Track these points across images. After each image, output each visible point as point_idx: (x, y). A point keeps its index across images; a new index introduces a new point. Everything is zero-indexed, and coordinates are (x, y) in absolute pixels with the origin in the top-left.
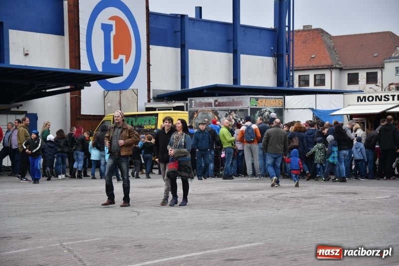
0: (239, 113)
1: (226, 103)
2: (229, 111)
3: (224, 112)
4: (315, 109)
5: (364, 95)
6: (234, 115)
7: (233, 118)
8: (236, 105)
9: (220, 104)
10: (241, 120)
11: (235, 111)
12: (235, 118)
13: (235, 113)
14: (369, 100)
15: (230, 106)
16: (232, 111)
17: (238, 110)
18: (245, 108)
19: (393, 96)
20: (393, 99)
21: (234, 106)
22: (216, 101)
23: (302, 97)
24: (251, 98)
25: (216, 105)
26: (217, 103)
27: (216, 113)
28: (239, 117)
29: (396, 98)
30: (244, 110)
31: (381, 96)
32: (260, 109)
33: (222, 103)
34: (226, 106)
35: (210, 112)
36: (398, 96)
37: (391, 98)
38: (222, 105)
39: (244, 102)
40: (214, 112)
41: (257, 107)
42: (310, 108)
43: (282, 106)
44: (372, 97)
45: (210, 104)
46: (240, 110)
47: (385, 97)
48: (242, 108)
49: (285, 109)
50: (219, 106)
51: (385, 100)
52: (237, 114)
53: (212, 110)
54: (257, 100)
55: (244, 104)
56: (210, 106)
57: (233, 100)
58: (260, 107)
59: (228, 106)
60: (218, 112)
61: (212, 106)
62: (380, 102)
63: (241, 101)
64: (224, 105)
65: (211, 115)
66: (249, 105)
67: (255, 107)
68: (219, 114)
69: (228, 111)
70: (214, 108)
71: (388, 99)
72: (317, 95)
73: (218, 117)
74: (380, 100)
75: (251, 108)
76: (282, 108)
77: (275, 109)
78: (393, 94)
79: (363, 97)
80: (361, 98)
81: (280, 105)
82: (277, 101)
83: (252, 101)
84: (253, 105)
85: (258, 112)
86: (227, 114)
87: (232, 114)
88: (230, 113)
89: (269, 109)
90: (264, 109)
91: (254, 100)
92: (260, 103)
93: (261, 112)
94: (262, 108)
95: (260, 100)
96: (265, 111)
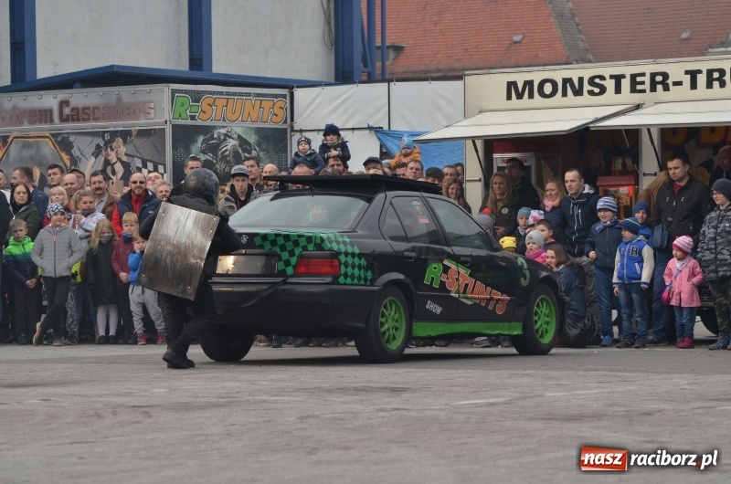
0: (137, 141)
1: (96, 108)
2: (107, 137)
3: (90, 139)
4: (386, 128)
5: (528, 77)
6: (123, 149)
7: (119, 159)
8: (129, 117)
9: (77, 115)
10: (145, 166)
11: (125, 135)
12: (125, 159)
13: (125, 142)
14: (541, 92)
15: (109, 119)
16: (114, 134)
17: (134, 133)
18: (156, 124)
19: (618, 79)
20: (618, 90)
21: (121, 119)
22: (64, 103)
23: (346, 92)
24: (174, 92)
25: (65, 117)
26: (67, 111)
27: (64, 144)
28: (138, 155)
29: (626, 83)
30: (151, 130)
31: (581, 80)
32: (206, 130)
33: (84, 109)
34: (96, 119)
35: (48, 140)
36: (633, 77)
37: (610, 84)
38: (86, 117)
39: (152, 105)
40: (59, 139)
41: (198, 122)
42: (370, 128)
43: (285, 122)
44: (554, 83)
45: (45, 115)
46: (142, 133)
47: (591, 81)
48: (147, 125)
49: (294, 131)
50: (73, 120)
51: (591, 93)
52: (131, 145)
53: (53, 135)
54: (197, 100)
55: (152, 112)
56: (46, 122)
57: (119, 99)
58: (208, 123)
59: (104, 119)
60: (72, 138)
61: (52, 121)
62: (579, 98)
63: (144, 103)
64: (89, 115)
65: (48, 149)
66: (167, 115)
67: (189, 122)
68: (75, 148)
69: (102, 134)
70: (57, 125)
71: (603, 90)
72: (392, 84)
73: (71, 155)
74: (578, 92)
75: (174, 127)
76: (284, 126)
77: (258, 131)
78: (617, 71)
79: (526, 83)
80: (520, 88)
81: (275, 118)
82: (267, 104)
83: (179, 101)
84: (183, 116)
85: (201, 138)
86: (98, 146)
87: (114, 145)
88: (108, 144)
89: (238, 129)
90: (223, 131)
91: (187, 100)
92: (205, 108)
93: (212, 138)
94: (214, 127)
95: (206, 100)
96: (226, 135)
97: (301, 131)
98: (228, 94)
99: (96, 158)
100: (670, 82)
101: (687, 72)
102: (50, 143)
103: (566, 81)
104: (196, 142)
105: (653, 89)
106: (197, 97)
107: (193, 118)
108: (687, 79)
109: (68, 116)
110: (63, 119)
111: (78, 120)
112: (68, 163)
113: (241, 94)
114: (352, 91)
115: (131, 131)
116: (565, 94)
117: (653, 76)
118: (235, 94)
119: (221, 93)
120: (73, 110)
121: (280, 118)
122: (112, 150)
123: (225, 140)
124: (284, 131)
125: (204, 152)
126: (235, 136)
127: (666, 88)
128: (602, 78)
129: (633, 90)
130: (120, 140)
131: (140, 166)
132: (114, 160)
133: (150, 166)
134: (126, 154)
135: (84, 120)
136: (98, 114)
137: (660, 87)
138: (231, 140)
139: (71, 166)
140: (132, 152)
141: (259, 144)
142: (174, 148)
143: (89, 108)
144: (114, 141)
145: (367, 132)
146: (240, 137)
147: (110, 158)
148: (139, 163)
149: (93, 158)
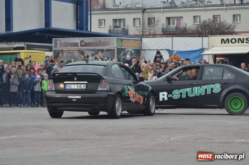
0: (106, 52)
1: (92, 43)
2: (96, 51)
3: (91, 51)
4: (171, 50)
6: (101, 55)
7: (100, 57)
8: (103, 46)
9: (86, 45)
10: (108, 59)
11: (102, 51)
12: (102, 57)
13: (102, 53)
14: (231, 42)
15: (97, 46)
16: (98, 50)
17: (105, 50)
18: (112, 48)
21: (100, 46)
22: (82, 41)
23: (159, 40)
24: (117, 39)
25: (82, 45)
26: (83, 43)
27: (82, 52)
28: (106, 56)
30: (110, 49)
31: (243, 39)
32: (124, 49)
33: (88, 43)
34: (92, 46)
35: (76, 51)
38: (89, 45)
39: (111, 43)
40: (80, 51)
41: (122, 47)
42: (166, 50)
43: (140, 47)
44: (235, 40)
45: (76, 45)
46: (107, 50)
47: (246, 39)
48: (109, 48)
49: (142, 50)
50: (85, 46)
51: (246, 42)
52: (104, 53)
53: (78, 50)
54: (122, 41)
55: (111, 44)
56: (76, 46)
57: (100, 41)
58: (124, 48)
59: (95, 46)
60: (84, 51)
61: (78, 46)
62: (243, 44)
63: (108, 42)
64: (90, 45)
65: (76, 54)
66: (115, 46)
67: (120, 47)
68: (85, 54)
69: (94, 50)
70: (80, 47)
72: (173, 38)
73: (84, 56)
74: (243, 42)
75: (118, 49)
76: (140, 49)
77: (134, 50)
79: (227, 39)
80: (225, 41)
81: (138, 47)
82: (136, 42)
83: (118, 41)
84: (119, 46)
85: (123, 52)
86: (93, 54)
87: (98, 53)
88: (96, 53)
89: (130, 50)
90: (127, 50)
91: (120, 41)
92: (124, 44)
93: (125, 52)
94: (125, 49)
95: (124, 41)
96: (128, 51)
97: (144, 50)
98: (128, 39)
99: (92, 57)
102: (77, 52)
103: (239, 39)
104: (122, 53)
106: (122, 40)
107: (121, 46)
109: (83, 45)
110: (81, 46)
111: (87, 46)
112: (83, 58)
113: (131, 40)
114: (160, 39)
115: (104, 49)
116: (238, 42)
118: (130, 40)
119: (127, 39)
120: (85, 43)
121: (139, 46)
122: (98, 54)
123: (128, 52)
124: (140, 50)
125: (123, 56)
126: (130, 51)
130: (100, 52)
131: (107, 59)
132: (98, 57)
133: (110, 59)
134: (102, 56)
135: (88, 46)
136: (93, 44)
138: (129, 52)
139: (84, 59)
140: (104, 55)
141: (135, 54)
142: (117, 54)
143: (90, 43)
144: (98, 52)
145: (165, 51)
146: (131, 52)
147: (97, 57)
148: (106, 58)
149: (91, 57)
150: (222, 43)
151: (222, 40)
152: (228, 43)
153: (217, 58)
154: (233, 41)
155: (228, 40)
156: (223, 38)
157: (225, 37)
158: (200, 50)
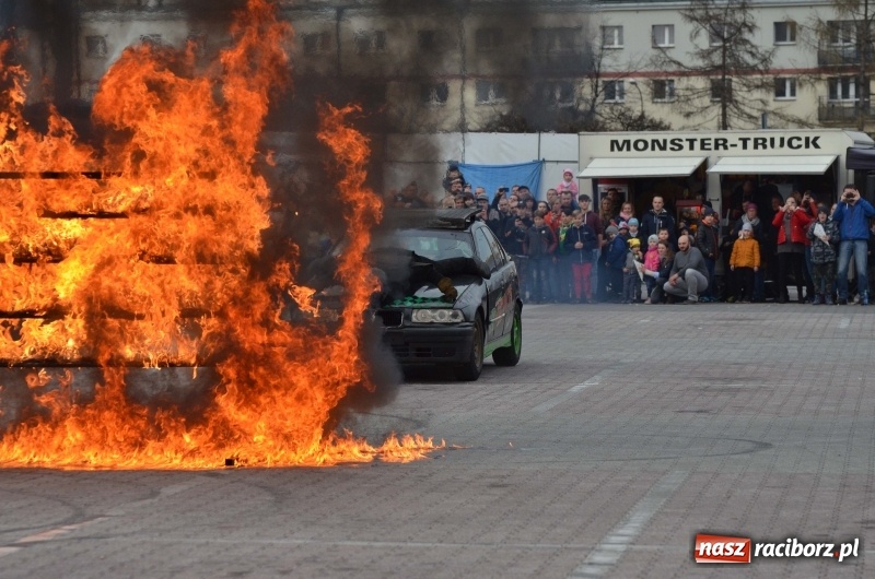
5: (627, 138)
14: (636, 147)
19: (692, 142)
20: (692, 148)
29: (697, 145)
31: (665, 141)
36: (703, 141)
37: (686, 145)
44: (646, 143)
47: (673, 142)
51: (672, 149)
62: (663, 152)
71: (681, 147)
74: (663, 148)
78: (691, 137)
79: (625, 141)
80: (620, 144)
100: (728, 144)
101: (740, 139)
103: (653, 141)
105: (717, 147)
108: (740, 143)
116: (653, 149)
117: (716, 140)
127: (726, 148)
128: (680, 140)
129: (702, 148)
137: (721, 148)
150: (612, 149)
151: (614, 143)
152: (628, 149)
153: (599, 186)
154: (641, 145)
155: (628, 142)
156: (614, 138)
157: (621, 137)
158: (534, 163)
